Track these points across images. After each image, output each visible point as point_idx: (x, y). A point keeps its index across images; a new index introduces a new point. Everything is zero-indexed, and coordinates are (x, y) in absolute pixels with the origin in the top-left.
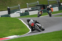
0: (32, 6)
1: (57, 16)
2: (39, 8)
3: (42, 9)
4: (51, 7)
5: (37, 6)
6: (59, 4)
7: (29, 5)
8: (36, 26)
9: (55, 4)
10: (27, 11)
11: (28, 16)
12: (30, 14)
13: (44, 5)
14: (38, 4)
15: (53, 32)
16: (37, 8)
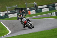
0: (11, 9)
1: (34, 19)
2: (17, 11)
3: (21, 12)
4: (28, 10)
5: (16, 9)
6: (36, 8)
7: (8, 9)
8: (28, 23)
9: (32, 7)
10: (7, 14)
11: (8, 18)
12: (9, 17)
13: (22, 8)
14: (16, 7)
15: (31, 33)
16: (16, 11)
